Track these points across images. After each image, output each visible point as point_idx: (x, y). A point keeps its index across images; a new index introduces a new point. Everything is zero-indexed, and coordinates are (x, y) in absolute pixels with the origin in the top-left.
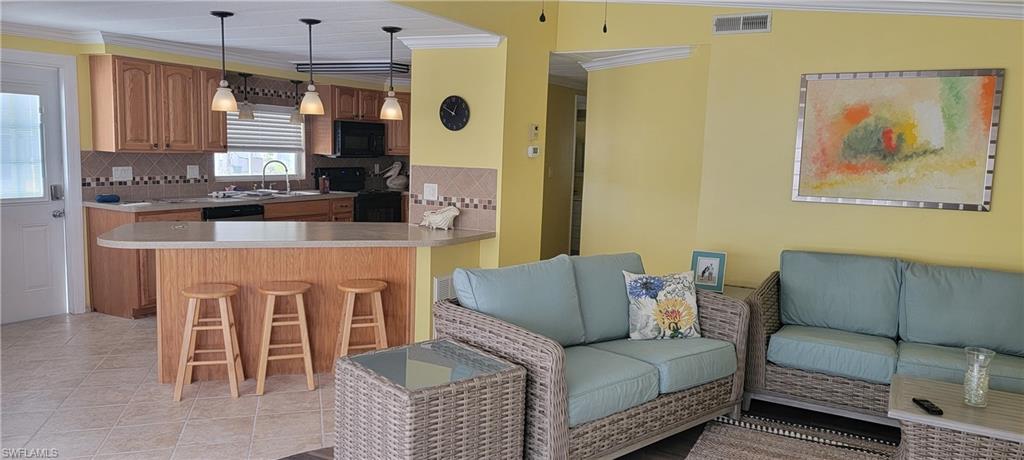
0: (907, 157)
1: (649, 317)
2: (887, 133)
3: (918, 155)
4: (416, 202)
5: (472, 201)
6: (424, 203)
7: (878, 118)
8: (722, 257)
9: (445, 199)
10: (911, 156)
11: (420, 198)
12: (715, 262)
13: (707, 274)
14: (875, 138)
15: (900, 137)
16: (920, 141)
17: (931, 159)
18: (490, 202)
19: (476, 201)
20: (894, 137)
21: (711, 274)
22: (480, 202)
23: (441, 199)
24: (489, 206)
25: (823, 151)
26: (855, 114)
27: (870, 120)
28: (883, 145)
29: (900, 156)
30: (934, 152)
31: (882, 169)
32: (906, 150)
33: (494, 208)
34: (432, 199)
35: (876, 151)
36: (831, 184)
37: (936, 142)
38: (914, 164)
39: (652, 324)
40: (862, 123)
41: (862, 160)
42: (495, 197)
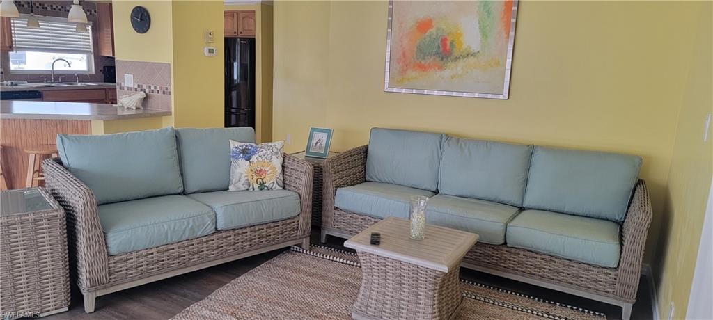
0: (457, 59)
1: (242, 174)
2: (444, 40)
3: (463, 57)
5: (155, 87)
6: (126, 89)
7: (438, 29)
9: (139, 86)
10: (459, 58)
11: (122, 86)
13: (318, 145)
14: (436, 44)
15: (452, 43)
16: (465, 46)
17: (471, 60)
18: (167, 89)
19: (158, 88)
20: (448, 43)
22: (161, 88)
23: (136, 87)
24: (166, 92)
25: (404, 54)
26: (424, 26)
27: (433, 31)
28: (441, 49)
29: (452, 57)
30: (473, 55)
31: (441, 68)
32: (456, 53)
33: (170, 93)
34: (130, 86)
35: (436, 54)
36: (409, 79)
37: (475, 48)
38: (461, 63)
39: (243, 179)
40: (428, 33)
41: (429, 60)
42: (170, 85)
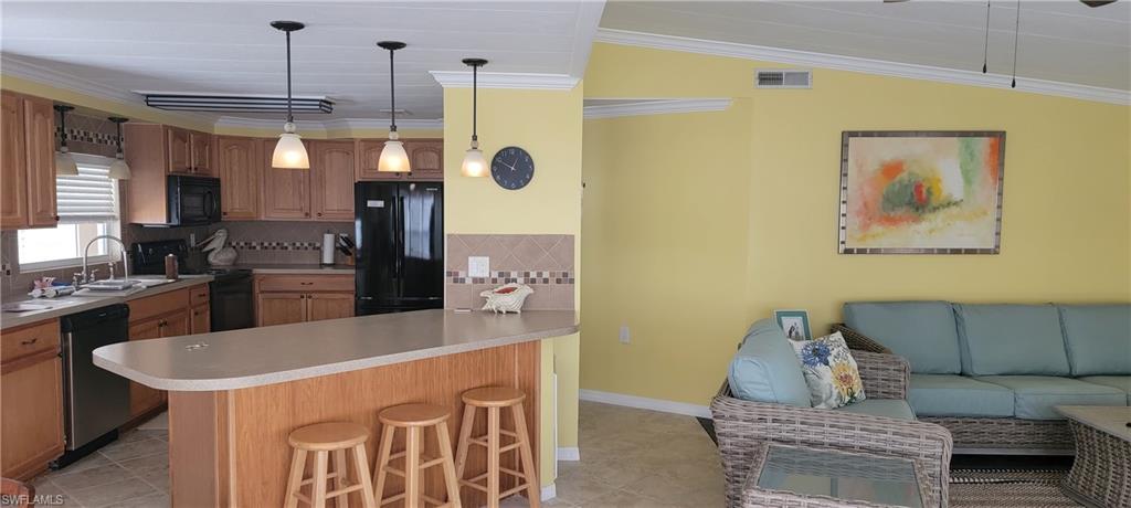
0: (935, 209)
1: (831, 385)
2: (918, 188)
3: (944, 207)
4: (456, 281)
5: (540, 274)
6: (469, 281)
7: (910, 174)
8: (803, 315)
9: (501, 275)
10: (938, 208)
11: (461, 275)
12: (798, 321)
13: (793, 333)
14: (909, 193)
15: (929, 192)
16: (945, 193)
17: (954, 210)
18: (565, 275)
19: (546, 275)
20: (924, 191)
21: (797, 333)
22: (552, 275)
23: (495, 275)
24: (566, 279)
25: (865, 204)
26: (891, 170)
27: (904, 176)
28: (915, 198)
29: (930, 207)
30: (956, 204)
31: (917, 220)
32: (934, 203)
33: (572, 281)
34: (479, 275)
35: (909, 204)
36: (874, 236)
37: (957, 196)
38: (941, 215)
39: (835, 392)
40: (898, 178)
41: (900, 212)
42: (573, 268)
